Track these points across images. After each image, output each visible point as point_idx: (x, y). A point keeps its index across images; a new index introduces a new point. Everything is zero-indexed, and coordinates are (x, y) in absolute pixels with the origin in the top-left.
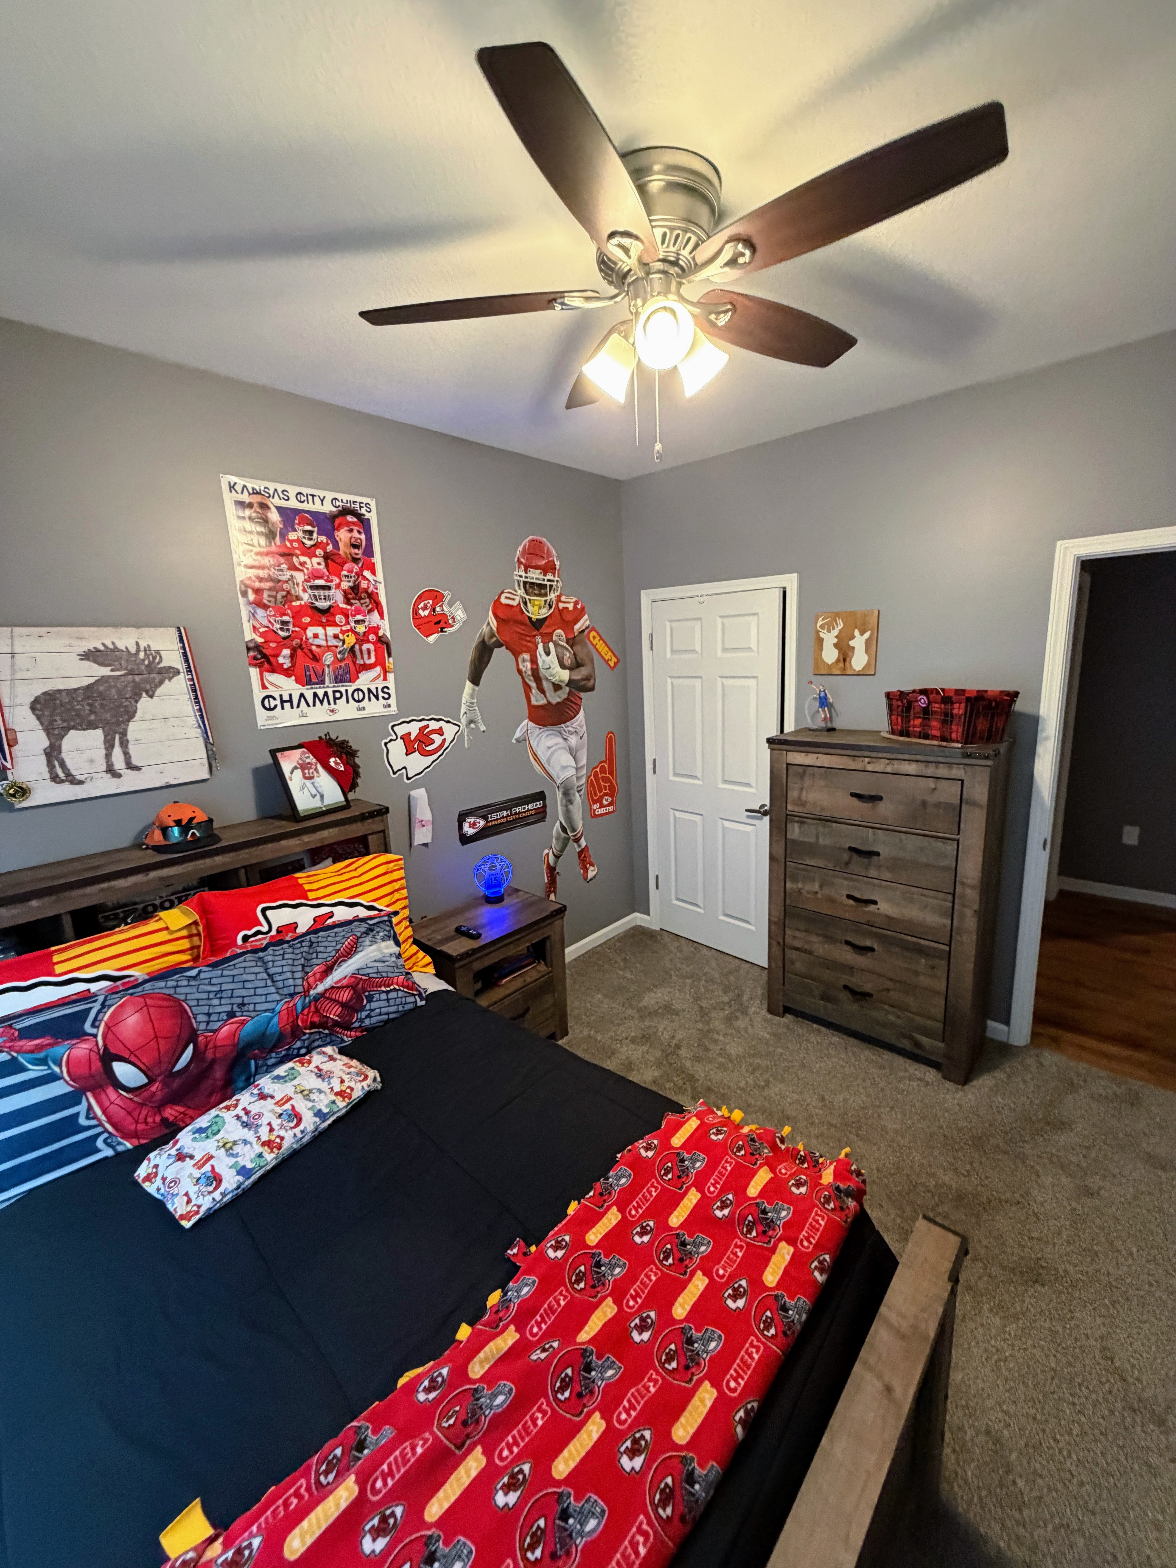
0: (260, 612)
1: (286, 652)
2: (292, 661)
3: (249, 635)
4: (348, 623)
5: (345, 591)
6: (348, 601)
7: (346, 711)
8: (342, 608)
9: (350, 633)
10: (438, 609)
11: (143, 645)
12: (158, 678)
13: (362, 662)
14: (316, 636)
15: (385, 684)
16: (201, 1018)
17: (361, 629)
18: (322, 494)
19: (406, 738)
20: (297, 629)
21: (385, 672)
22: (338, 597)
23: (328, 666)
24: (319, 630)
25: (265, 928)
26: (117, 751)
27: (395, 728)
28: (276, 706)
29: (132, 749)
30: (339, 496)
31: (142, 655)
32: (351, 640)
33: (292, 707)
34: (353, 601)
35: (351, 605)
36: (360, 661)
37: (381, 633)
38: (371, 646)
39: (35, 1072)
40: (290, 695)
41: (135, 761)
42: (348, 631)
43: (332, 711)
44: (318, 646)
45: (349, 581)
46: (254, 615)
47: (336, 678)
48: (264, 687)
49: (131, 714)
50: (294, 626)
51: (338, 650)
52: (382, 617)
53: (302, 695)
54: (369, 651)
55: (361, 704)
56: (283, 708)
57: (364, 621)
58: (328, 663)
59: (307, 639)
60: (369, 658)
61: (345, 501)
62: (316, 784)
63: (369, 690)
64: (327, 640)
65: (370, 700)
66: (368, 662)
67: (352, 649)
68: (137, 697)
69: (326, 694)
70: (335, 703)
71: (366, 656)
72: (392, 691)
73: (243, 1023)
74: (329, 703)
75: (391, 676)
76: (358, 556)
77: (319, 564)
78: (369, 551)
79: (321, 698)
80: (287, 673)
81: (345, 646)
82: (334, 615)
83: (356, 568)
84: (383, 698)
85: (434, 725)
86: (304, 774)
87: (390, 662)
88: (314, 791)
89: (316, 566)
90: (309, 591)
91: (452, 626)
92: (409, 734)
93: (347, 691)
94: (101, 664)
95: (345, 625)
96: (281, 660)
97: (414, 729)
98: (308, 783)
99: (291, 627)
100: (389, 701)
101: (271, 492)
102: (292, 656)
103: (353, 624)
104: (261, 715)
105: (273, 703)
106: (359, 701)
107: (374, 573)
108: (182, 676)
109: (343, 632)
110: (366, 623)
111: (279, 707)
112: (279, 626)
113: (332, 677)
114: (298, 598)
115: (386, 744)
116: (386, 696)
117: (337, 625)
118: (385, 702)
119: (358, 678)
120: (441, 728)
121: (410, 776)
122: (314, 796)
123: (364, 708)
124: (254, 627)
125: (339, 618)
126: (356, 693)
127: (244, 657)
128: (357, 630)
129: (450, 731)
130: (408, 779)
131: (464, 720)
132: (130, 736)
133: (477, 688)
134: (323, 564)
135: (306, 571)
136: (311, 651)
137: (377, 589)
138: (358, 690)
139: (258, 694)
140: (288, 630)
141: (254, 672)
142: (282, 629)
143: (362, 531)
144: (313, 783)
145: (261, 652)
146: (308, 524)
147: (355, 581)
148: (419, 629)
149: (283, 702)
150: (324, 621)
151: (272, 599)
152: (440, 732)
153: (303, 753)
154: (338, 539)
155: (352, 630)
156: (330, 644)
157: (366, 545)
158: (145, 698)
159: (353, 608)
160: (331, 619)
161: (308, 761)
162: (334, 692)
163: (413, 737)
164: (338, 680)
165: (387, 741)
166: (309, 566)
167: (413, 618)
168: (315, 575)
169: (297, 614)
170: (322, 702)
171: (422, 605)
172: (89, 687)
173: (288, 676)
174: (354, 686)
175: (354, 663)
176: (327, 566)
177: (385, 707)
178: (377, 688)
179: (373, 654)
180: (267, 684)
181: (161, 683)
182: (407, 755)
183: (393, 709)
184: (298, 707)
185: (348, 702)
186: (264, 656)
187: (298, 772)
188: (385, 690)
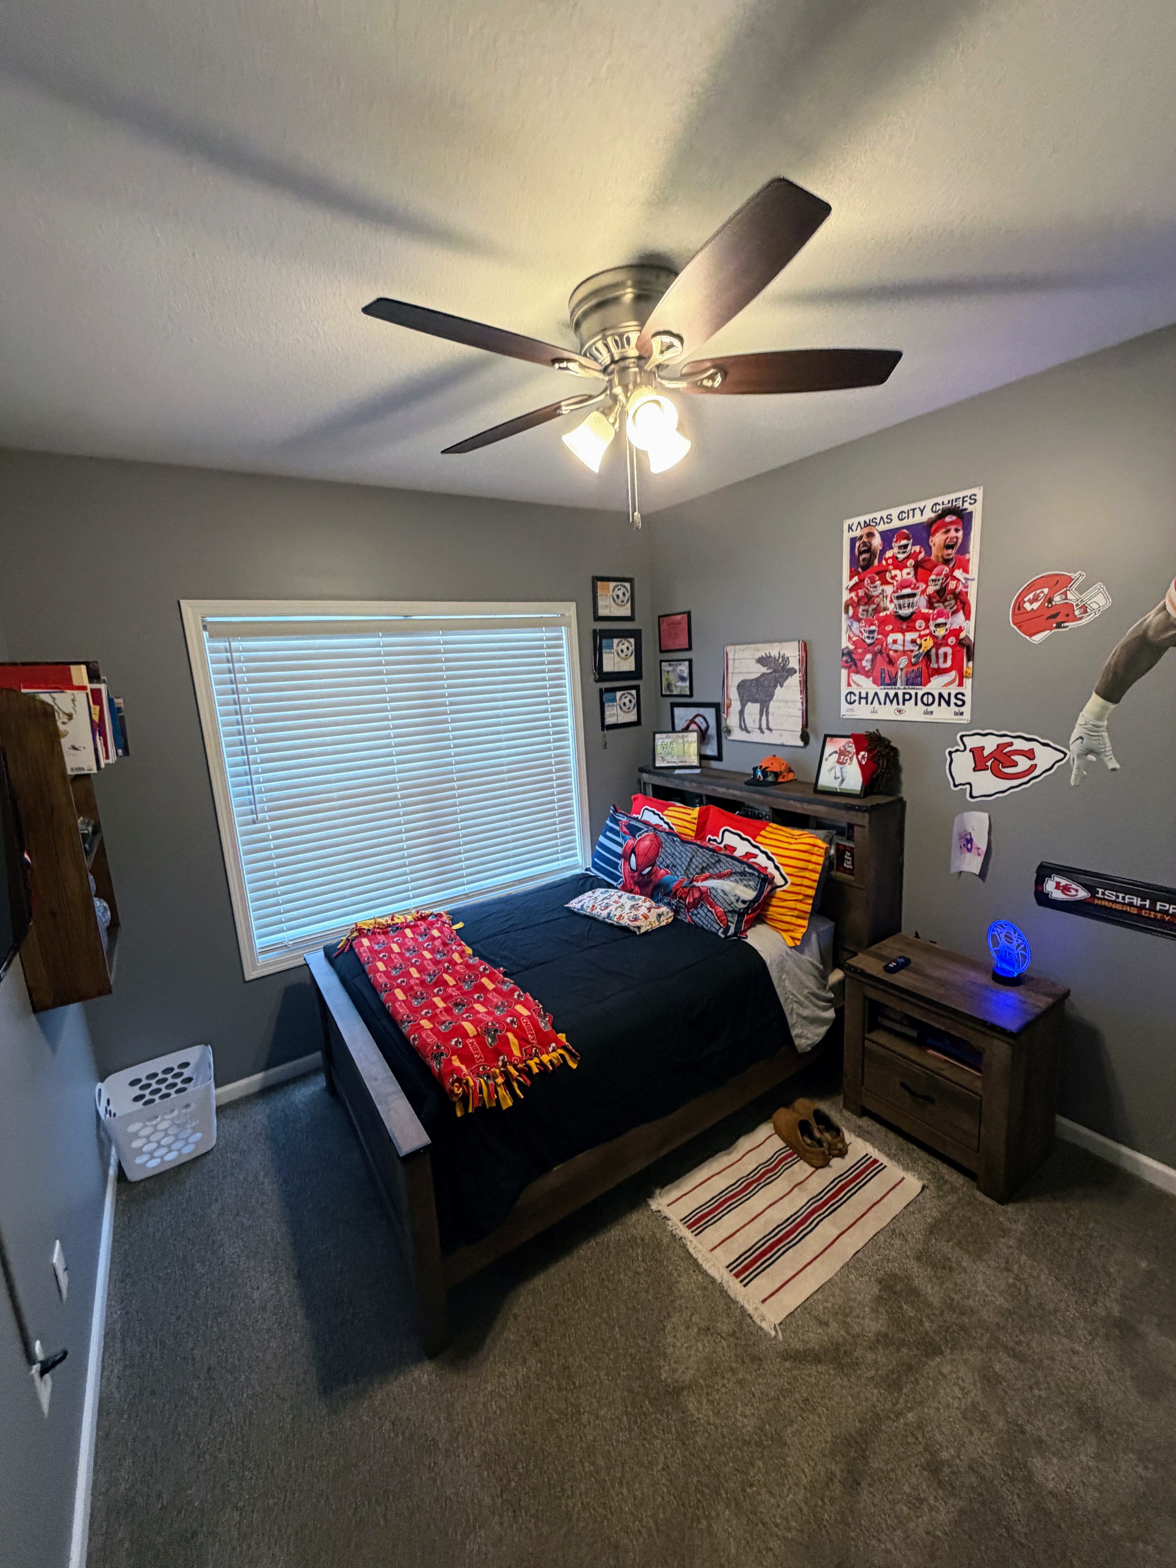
0: (856, 625)
1: (869, 656)
2: (872, 665)
3: (845, 644)
4: (927, 627)
5: (930, 596)
6: (931, 605)
7: (913, 713)
8: (924, 614)
9: (928, 637)
10: (1057, 599)
11: (782, 654)
12: (785, 674)
13: (936, 666)
14: (895, 642)
15: (961, 690)
16: (661, 859)
17: (941, 632)
18: (921, 505)
19: (977, 752)
20: (880, 636)
21: (961, 677)
22: (921, 602)
23: (902, 669)
24: (899, 636)
25: (719, 840)
26: (764, 718)
27: (965, 739)
28: (855, 701)
29: (770, 717)
30: (939, 500)
31: (780, 660)
32: (928, 643)
33: (867, 703)
34: (936, 605)
35: (934, 608)
36: (934, 665)
37: (962, 635)
38: (949, 650)
39: (620, 840)
40: (867, 693)
41: (771, 726)
42: (926, 635)
43: (900, 711)
44: (896, 651)
45: (936, 585)
46: (850, 627)
47: (907, 680)
48: (849, 685)
49: (771, 696)
50: (878, 634)
51: (913, 654)
52: (967, 617)
53: (876, 694)
54: (945, 655)
55: (930, 709)
56: (860, 703)
57: (945, 624)
58: (902, 666)
59: (887, 645)
60: (945, 661)
61: (946, 502)
62: (844, 770)
63: (941, 695)
64: (904, 645)
65: (940, 704)
66: (943, 666)
67: (928, 654)
68: (775, 687)
69: (896, 695)
70: (904, 704)
71: (941, 660)
72: (968, 699)
73: (667, 873)
74: (898, 704)
75: (968, 682)
76: (951, 557)
77: (908, 574)
78: (964, 548)
79: (891, 698)
80: (867, 674)
81: (921, 651)
82: (914, 621)
83: (946, 570)
84: (956, 704)
85: (1019, 745)
86: (839, 758)
87: (968, 666)
88: (839, 774)
89: (905, 576)
90: (896, 601)
91: (1081, 619)
92: (983, 748)
93: (916, 694)
94: (764, 666)
95: (925, 629)
96: (864, 663)
97: (990, 744)
98: (838, 767)
99: (876, 634)
100: (962, 709)
101: (878, 521)
102: (873, 661)
103: (932, 628)
104: (844, 705)
105: (853, 698)
106: (928, 705)
107: (966, 571)
108: (797, 675)
109: (921, 637)
110: (948, 626)
111: (857, 702)
112: (866, 635)
113: (904, 679)
114: (885, 609)
115: (950, 753)
116: (960, 703)
117: (917, 630)
118: (957, 709)
119: (930, 681)
120: (1032, 751)
121: (974, 794)
122: (836, 778)
123: (932, 713)
124: (849, 637)
125: (920, 623)
126: (926, 697)
127: (840, 660)
128: (937, 634)
129: (1045, 757)
130: (971, 796)
131: (1075, 748)
132: (770, 710)
133: (1112, 706)
134: (912, 573)
135: (895, 583)
136: (888, 656)
137: (966, 587)
138: (928, 694)
139: (844, 690)
140: (873, 638)
141: (844, 672)
142: (868, 637)
143: (960, 528)
144: (841, 768)
145: (851, 657)
146: (904, 539)
147: (942, 584)
148: (1019, 627)
149: (860, 698)
150: (904, 627)
151: (865, 613)
152: (1030, 755)
153: (849, 742)
154: (931, 544)
155: (930, 634)
156: (906, 648)
157: (962, 544)
158: (779, 687)
159: (936, 612)
160: (912, 624)
161: (849, 749)
162: (904, 694)
163: (986, 753)
164: (910, 682)
165: (953, 750)
166: (899, 578)
167: (1013, 614)
168: (903, 585)
169: (883, 622)
170: (891, 702)
171: (1031, 596)
172: (757, 679)
173: (868, 676)
174: (925, 689)
175: (928, 667)
176: (916, 574)
177: (956, 714)
178: (949, 694)
179: (949, 658)
180: (851, 683)
181: (787, 678)
182: (974, 770)
183: (967, 717)
184: (872, 703)
185: (916, 704)
186: (853, 660)
187: (836, 756)
188: (960, 696)
